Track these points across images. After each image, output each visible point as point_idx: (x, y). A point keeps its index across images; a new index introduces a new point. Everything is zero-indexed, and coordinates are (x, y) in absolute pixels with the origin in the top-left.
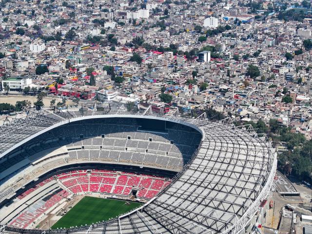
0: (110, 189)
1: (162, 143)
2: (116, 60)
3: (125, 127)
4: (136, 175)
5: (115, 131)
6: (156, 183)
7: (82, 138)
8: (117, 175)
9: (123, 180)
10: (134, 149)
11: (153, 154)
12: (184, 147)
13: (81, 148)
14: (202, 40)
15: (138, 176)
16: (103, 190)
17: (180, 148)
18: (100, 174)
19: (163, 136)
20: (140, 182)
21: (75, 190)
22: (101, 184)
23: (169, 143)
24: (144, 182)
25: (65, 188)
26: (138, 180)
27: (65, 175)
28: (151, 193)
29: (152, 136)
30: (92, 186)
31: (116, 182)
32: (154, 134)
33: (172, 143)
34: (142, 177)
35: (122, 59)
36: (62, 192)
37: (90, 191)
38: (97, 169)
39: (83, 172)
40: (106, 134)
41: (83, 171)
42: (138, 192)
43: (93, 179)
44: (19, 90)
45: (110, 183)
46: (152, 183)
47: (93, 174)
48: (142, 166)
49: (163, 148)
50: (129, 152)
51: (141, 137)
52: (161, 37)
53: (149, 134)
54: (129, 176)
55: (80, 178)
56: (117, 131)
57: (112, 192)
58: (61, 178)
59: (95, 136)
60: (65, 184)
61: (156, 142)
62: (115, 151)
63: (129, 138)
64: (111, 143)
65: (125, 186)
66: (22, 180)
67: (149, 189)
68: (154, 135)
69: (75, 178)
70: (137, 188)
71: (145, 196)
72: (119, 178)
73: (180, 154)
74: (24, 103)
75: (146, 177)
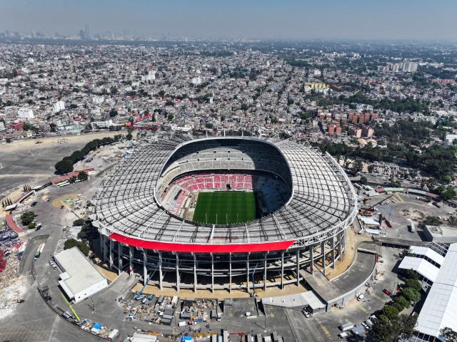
0: (212, 186)
1: (237, 153)
2: (158, 105)
6: (239, 178)
8: (212, 177)
9: (217, 178)
10: (220, 158)
11: (234, 161)
13: (186, 162)
14: (198, 91)
15: (226, 175)
16: (209, 186)
17: (250, 155)
18: (200, 177)
19: (236, 149)
20: (229, 179)
21: (190, 189)
22: (204, 183)
24: (232, 178)
25: (182, 188)
26: (227, 177)
28: (239, 185)
29: (230, 150)
30: (199, 185)
31: (213, 180)
32: (230, 148)
33: (243, 152)
34: (230, 176)
35: (161, 104)
36: (182, 192)
37: (200, 188)
38: (198, 174)
40: (199, 151)
41: (189, 176)
42: (231, 185)
43: (198, 181)
44: (106, 128)
45: (210, 182)
46: (237, 178)
47: (197, 177)
48: (229, 169)
49: (239, 156)
50: (218, 161)
51: (222, 151)
53: (227, 148)
54: (221, 176)
55: (189, 181)
57: (214, 187)
58: (178, 183)
59: (192, 153)
60: (182, 186)
61: (233, 153)
62: (209, 161)
63: (215, 152)
64: (204, 156)
65: (221, 182)
66: (160, 188)
67: (236, 182)
69: (185, 182)
70: (228, 182)
71: (236, 186)
73: (250, 159)
74: (120, 136)
75: (231, 175)
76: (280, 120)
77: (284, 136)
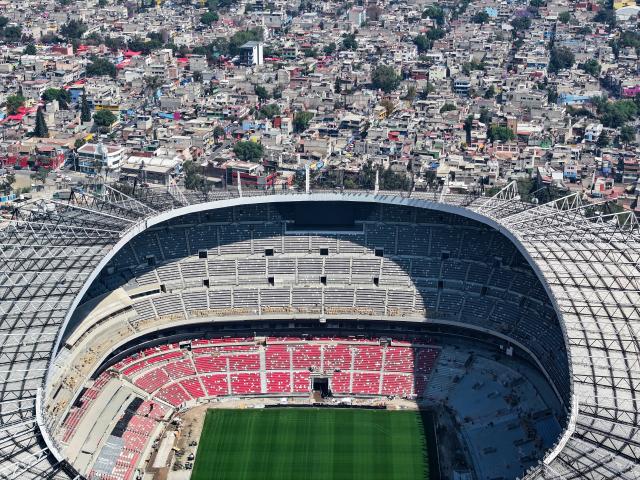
0: (258, 383)
1: (356, 256)
2: (57, 75)
3: (251, 228)
4: (304, 341)
5: (229, 239)
6: (363, 354)
7: (152, 264)
8: (258, 348)
9: (277, 357)
10: (292, 277)
11: (342, 286)
12: (414, 261)
13: (158, 291)
15: (312, 343)
16: (244, 387)
17: (406, 266)
18: (213, 348)
19: (352, 239)
20: (322, 358)
21: (174, 395)
22: (229, 373)
23: (373, 256)
24: (331, 355)
25: (145, 396)
26: (315, 351)
27: (132, 363)
28: (364, 381)
29: (327, 243)
30: (209, 381)
31: (263, 363)
32: (329, 236)
33: (379, 253)
34: (327, 343)
35: (69, 72)
36: (144, 409)
37: (210, 394)
38: (204, 338)
39: (172, 349)
40: (209, 248)
41: (171, 346)
42: (330, 381)
43: (204, 364)
45: (250, 369)
46: (353, 355)
47: (198, 350)
48: (323, 318)
49: (361, 267)
50: (281, 286)
51: (298, 248)
52: (113, 19)
53: (318, 238)
54: (292, 345)
55: (171, 366)
56: (235, 240)
57: (264, 389)
58: (127, 372)
60: (141, 384)
61: (341, 255)
62: (245, 287)
63: (269, 252)
64: (227, 269)
65: (291, 372)
66: (62, 390)
67: (352, 372)
68: (330, 240)
69: (157, 366)
70: (319, 373)
71: (351, 388)
72: (267, 354)
73: (405, 280)
75: (333, 343)
76: (523, 128)
77: (538, 191)
